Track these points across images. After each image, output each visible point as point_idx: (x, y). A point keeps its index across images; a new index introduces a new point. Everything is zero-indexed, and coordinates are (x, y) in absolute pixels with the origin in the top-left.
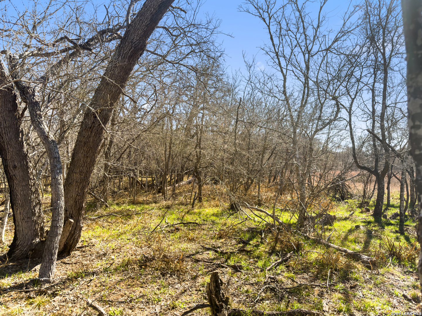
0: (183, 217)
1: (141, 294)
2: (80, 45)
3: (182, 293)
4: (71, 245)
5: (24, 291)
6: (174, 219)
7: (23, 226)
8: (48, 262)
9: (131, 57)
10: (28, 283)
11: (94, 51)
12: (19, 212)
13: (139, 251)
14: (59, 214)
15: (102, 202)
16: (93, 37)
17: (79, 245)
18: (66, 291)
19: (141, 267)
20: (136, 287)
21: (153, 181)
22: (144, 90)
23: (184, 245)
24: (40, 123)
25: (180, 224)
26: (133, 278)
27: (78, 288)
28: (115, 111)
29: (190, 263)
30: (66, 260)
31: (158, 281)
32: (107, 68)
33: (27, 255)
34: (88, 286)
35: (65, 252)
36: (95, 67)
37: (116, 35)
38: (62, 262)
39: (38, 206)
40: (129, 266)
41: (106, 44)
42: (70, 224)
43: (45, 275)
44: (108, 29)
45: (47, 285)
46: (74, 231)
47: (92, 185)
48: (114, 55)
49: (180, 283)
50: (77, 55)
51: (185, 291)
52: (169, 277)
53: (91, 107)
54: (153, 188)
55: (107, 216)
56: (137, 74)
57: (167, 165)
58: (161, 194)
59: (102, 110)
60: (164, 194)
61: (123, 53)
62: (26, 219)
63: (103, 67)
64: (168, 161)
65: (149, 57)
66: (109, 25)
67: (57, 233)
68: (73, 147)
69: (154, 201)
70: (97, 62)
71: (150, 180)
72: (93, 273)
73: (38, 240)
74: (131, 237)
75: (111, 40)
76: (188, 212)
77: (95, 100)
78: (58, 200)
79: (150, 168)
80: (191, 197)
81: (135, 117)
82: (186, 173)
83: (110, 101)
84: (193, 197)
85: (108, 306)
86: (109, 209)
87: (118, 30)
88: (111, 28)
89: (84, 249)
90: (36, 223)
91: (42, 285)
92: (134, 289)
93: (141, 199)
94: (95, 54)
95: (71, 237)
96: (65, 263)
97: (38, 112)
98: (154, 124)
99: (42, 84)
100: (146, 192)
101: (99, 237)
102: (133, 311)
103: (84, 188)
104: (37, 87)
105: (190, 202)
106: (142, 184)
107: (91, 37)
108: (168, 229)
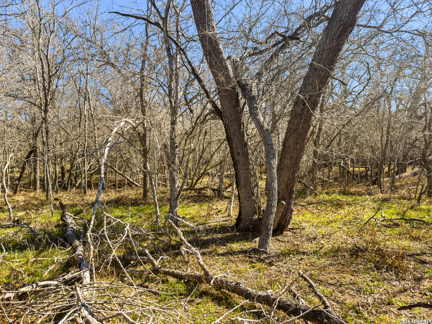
0: (404, 213)
1: (352, 282)
2: (289, 37)
3: (401, 292)
4: (283, 225)
5: (248, 256)
6: (393, 214)
7: (245, 203)
8: (265, 236)
9: (340, 36)
10: (251, 251)
11: (301, 39)
12: (242, 191)
13: (350, 240)
14: (273, 195)
15: (312, 189)
16: (300, 25)
17: (290, 226)
18: (280, 263)
19: (352, 255)
20: (346, 273)
21: (367, 171)
22: (356, 70)
23: (405, 242)
24: (257, 115)
25: (399, 219)
26: (343, 265)
27: (290, 263)
28: (323, 97)
29: (413, 263)
30: (280, 238)
31: (372, 273)
32: (315, 53)
33: (249, 229)
34: (299, 264)
35: (278, 230)
36: (303, 54)
37: (323, 18)
38: (276, 239)
39: (256, 188)
40: (339, 253)
41: (314, 29)
42: (282, 205)
43: (263, 246)
44: (315, 13)
45: (265, 256)
46: (286, 213)
47: (301, 174)
48: (322, 39)
49: (399, 281)
50: (286, 47)
51: (405, 290)
52: (385, 272)
53: (300, 94)
54: (367, 179)
55: (317, 203)
56: (347, 53)
57: (384, 154)
58: (376, 186)
59: (311, 96)
60: (380, 186)
61: (331, 35)
62: (247, 198)
63: (311, 53)
64: (386, 148)
65: (360, 32)
66: (316, 9)
67: (272, 212)
68: (284, 137)
69: (368, 193)
70: (305, 49)
71: (363, 171)
72: (304, 253)
73: (256, 217)
74: (342, 227)
75: (318, 24)
76: (412, 208)
77: (304, 87)
78: (272, 183)
79: (363, 156)
80: (416, 191)
81: (345, 102)
82: (411, 164)
83: (318, 86)
84: (419, 192)
85: (318, 284)
86: (318, 197)
87: (325, 11)
88: (318, 11)
89: (295, 231)
90: (255, 202)
91: (261, 254)
92: (344, 275)
93: (353, 190)
94: (303, 42)
95: (284, 218)
96: (279, 240)
97: (255, 105)
98: (367, 106)
99: (257, 80)
100: (358, 183)
101: (309, 222)
102: (342, 295)
103: (294, 173)
104: (254, 83)
105: (415, 196)
106: (354, 174)
107: (298, 26)
108: (385, 223)
